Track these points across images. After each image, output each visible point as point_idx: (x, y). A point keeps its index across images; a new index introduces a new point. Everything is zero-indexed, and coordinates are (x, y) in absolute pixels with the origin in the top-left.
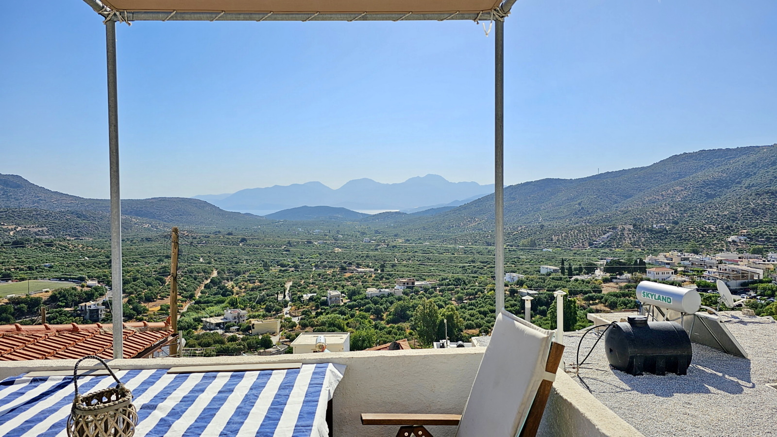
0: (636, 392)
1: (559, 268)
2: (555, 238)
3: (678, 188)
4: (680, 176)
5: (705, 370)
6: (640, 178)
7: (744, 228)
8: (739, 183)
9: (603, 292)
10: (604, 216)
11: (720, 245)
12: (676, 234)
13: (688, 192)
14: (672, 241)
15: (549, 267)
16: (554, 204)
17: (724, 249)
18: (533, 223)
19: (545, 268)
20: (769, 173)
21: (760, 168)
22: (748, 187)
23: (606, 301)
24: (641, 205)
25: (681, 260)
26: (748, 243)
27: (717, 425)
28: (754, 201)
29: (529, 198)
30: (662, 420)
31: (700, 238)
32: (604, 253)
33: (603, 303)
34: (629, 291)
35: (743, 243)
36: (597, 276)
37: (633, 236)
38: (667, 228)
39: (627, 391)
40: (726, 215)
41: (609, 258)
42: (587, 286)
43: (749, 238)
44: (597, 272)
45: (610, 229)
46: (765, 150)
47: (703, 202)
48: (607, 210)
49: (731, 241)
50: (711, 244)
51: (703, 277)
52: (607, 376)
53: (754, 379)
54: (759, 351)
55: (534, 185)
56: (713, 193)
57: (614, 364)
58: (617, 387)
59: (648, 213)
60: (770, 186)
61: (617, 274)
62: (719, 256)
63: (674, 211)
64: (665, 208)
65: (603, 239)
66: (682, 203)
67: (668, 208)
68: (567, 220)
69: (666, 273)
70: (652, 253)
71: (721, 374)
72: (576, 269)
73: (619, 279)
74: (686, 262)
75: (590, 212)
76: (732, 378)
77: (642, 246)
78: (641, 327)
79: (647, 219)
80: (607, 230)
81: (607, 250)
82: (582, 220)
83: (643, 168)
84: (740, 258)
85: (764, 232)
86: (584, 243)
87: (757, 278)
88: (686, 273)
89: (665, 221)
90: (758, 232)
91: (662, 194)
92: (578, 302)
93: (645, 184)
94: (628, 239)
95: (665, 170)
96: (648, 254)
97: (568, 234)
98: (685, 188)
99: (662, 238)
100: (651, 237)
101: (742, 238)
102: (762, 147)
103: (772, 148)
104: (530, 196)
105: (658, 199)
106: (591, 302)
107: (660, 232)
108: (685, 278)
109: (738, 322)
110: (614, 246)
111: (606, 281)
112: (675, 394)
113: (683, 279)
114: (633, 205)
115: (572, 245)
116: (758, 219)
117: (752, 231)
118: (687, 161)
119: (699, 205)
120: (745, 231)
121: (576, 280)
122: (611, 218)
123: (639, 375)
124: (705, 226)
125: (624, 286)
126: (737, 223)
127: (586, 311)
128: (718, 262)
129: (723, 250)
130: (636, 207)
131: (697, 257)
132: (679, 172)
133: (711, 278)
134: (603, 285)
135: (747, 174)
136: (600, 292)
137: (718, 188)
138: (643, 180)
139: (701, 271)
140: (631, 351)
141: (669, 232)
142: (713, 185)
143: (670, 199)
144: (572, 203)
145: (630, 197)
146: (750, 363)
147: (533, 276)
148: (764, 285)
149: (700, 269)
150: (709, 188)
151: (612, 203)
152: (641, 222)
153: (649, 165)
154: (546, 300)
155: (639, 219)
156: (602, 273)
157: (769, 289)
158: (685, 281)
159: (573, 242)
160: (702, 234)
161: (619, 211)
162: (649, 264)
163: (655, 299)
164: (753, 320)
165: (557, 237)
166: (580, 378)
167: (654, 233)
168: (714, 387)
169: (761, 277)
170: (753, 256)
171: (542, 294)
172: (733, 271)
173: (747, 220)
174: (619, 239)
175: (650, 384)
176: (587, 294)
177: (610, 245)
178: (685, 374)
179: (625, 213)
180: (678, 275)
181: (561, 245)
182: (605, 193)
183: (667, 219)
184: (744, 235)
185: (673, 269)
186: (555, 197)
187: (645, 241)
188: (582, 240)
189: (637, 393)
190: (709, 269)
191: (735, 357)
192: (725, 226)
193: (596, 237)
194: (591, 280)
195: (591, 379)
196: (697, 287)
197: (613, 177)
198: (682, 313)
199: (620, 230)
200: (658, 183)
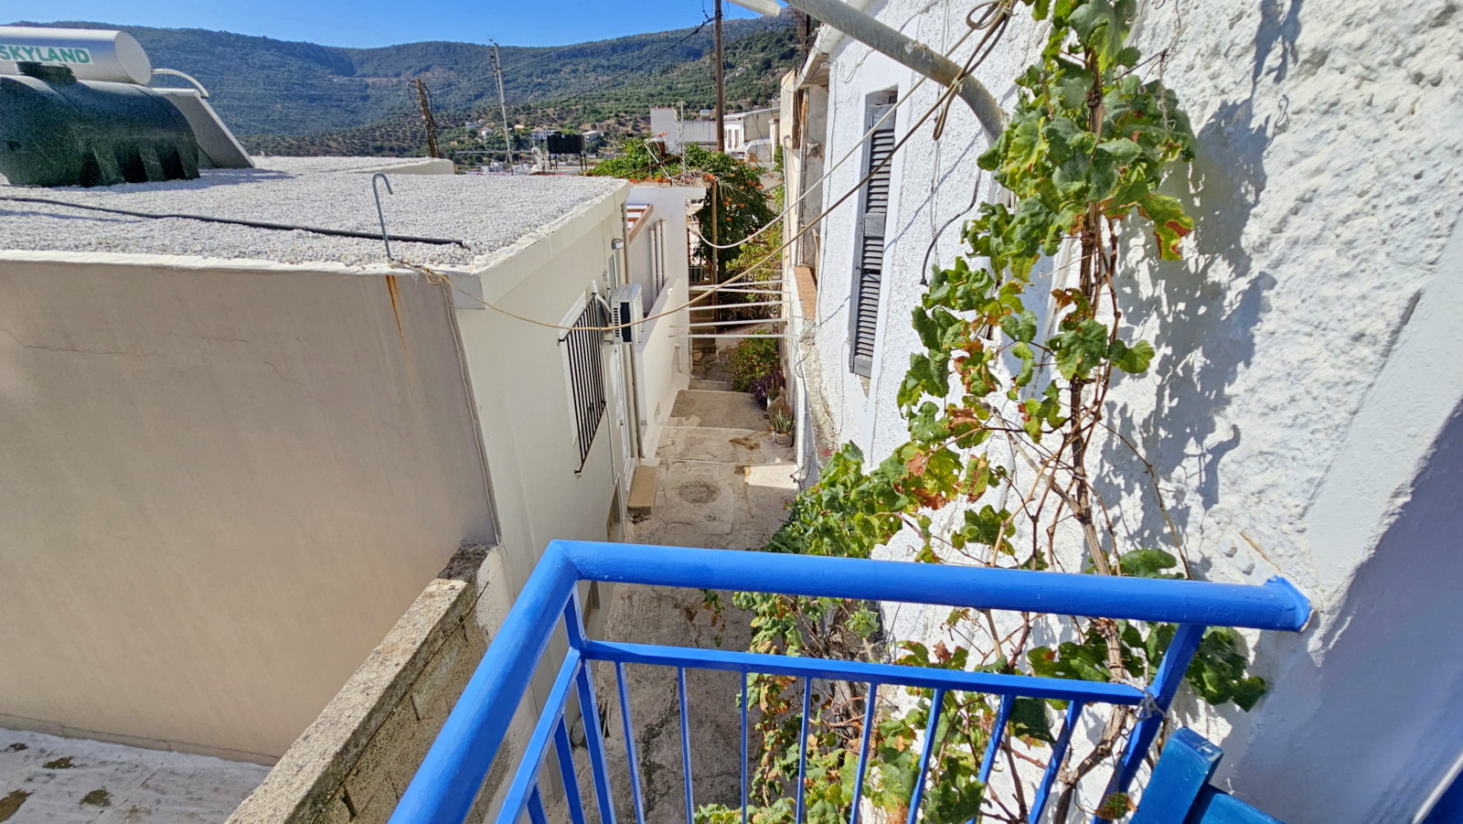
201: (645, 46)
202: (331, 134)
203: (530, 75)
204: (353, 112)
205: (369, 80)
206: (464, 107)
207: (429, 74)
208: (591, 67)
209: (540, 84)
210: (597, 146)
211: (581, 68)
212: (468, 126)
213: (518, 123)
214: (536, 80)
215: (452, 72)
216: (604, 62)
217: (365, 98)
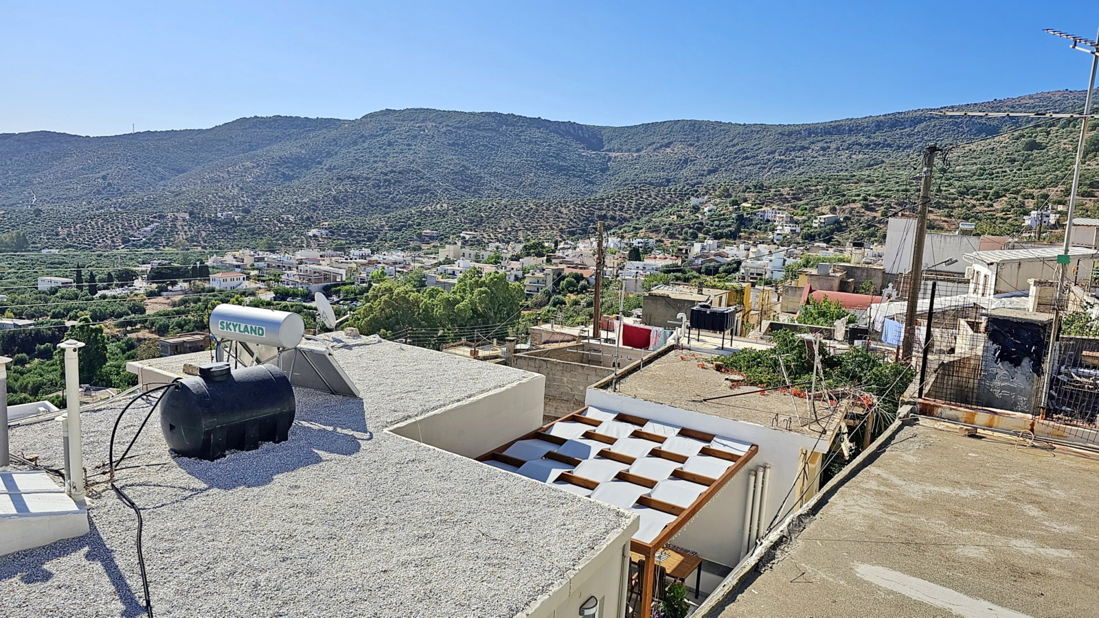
0: (215, 490)
1: (72, 280)
2: (63, 232)
3: (248, 164)
4: (251, 148)
5: (312, 426)
6: (197, 145)
7: (325, 220)
8: (320, 163)
9: (147, 312)
10: (145, 199)
11: (300, 240)
12: (248, 226)
13: (261, 170)
14: (242, 235)
15: (53, 278)
16: (59, 175)
17: (304, 245)
18: (19, 205)
19: (46, 282)
20: (351, 155)
21: (342, 147)
22: (329, 169)
23: (152, 324)
24: (199, 185)
25: (255, 261)
26: (330, 238)
27: (336, 510)
28: (336, 187)
29: (9, 162)
30: (261, 528)
31: (277, 232)
32: (147, 253)
33: (148, 328)
34: (185, 307)
35: (325, 238)
36: (138, 288)
37: (189, 228)
38: (236, 217)
39: (202, 491)
40: (306, 203)
41: (155, 261)
42: (122, 305)
43: (330, 232)
44: (138, 283)
45: (155, 217)
46: (347, 125)
47: (279, 185)
48: (150, 189)
49: (312, 235)
50: (289, 239)
51: (281, 281)
52: (167, 473)
53: (370, 428)
54: (370, 384)
55: (18, 140)
56: (291, 174)
57: (176, 448)
58: (185, 489)
59: (210, 196)
60: (352, 170)
61: (168, 285)
62: (300, 255)
63: (245, 196)
64: (233, 191)
65: (145, 233)
66: (254, 184)
67: (236, 191)
68: (84, 203)
69: (235, 279)
70: (216, 253)
71: (330, 429)
72: (101, 280)
73: (171, 291)
74: (261, 264)
75: (122, 191)
76: (345, 431)
77: (202, 242)
78: (221, 382)
79: (209, 205)
80: (151, 219)
81: (151, 250)
82: (110, 202)
83: (200, 131)
84: (321, 256)
85: (346, 225)
86: (115, 239)
87: (340, 280)
88: (261, 278)
89: (232, 208)
90: (340, 225)
91: (228, 171)
92: (106, 330)
93: (204, 155)
94: (183, 233)
95: (231, 137)
96: (211, 254)
97: (86, 225)
98: (258, 165)
99: (230, 231)
100: (215, 231)
101: (324, 232)
102: (344, 120)
103: (353, 124)
104: (11, 159)
105: (223, 177)
106: (129, 328)
107: (226, 223)
108: (260, 285)
109: (342, 347)
110: (162, 243)
111: (151, 294)
112: (274, 477)
113: (258, 285)
114: (189, 185)
115: (94, 242)
116: (339, 209)
117: (334, 223)
118: (259, 129)
119: (275, 188)
120: (327, 223)
121: (104, 297)
122: (156, 202)
123: (219, 458)
124: (283, 216)
125: (179, 301)
126: (318, 214)
127: (120, 343)
128: (297, 262)
129: (303, 247)
130: (193, 187)
131: (274, 257)
132: (249, 142)
133: (290, 283)
134: (147, 301)
135: (328, 153)
136: (143, 311)
137: (296, 167)
138: (202, 148)
139: (279, 275)
140: (206, 423)
141: (238, 223)
142: (291, 163)
143: (239, 179)
144: (91, 175)
145: (184, 171)
146: (363, 402)
147: (24, 296)
148: (347, 287)
149: (278, 271)
150: (287, 167)
151: (157, 179)
152: (201, 209)
153: (209, 128)
154: (50, 332)
155: (197, 205)
156: (145, 284)
157: (352, 292)
158: (260, 288)
159: (95, 237)
160: (279, 227)
161: (168, 192)
162: (213, 267)
163: (240, 331)
164: (358, 341)
165: (66, 231)
166: (117, 490)
167: (219, 224)
168: (326, 451)
169: (344, 279)
170: (334, 253)
171: (42, 323)
172: (315, 272)
173: (328, 209)
174: (168, 233)
175: (237, 470)
176: (122, 317)
177: (157, 241)
178: (286, 439)
179: (177, 195)
180: (251, 280)
181: (75, 242)
182: (145, 163)
183: (235, 205)
184: (326, 228)
185: (245, 274)
186: (60, 164)
187: (207, 236)
188: (111, 234)
189: (219, 490)
190: (288, 272)
191: (346, 398)
192: (305, 216)
193: (133, 230)
194: (128, 296)
195: (138, 485)
196: (274, 295)
197: (158, 140)
198: (278, 349)
199: (170, 219)
200: (222, 155)
201: (920, 121)
202: (565, 202)
203: (773, 152)
204: (590, 182)
205: (613, 155)
206: (695, 181)
207: (668, 150)
208: (846, 144)
209: (781, 161)
210: (832, 232)
211: (833, 146)
212: (694, 201)
213: (745, 200)
214: (777, 157)
215: (691, 149)
216: (864, 140)
217: (603, 171)
